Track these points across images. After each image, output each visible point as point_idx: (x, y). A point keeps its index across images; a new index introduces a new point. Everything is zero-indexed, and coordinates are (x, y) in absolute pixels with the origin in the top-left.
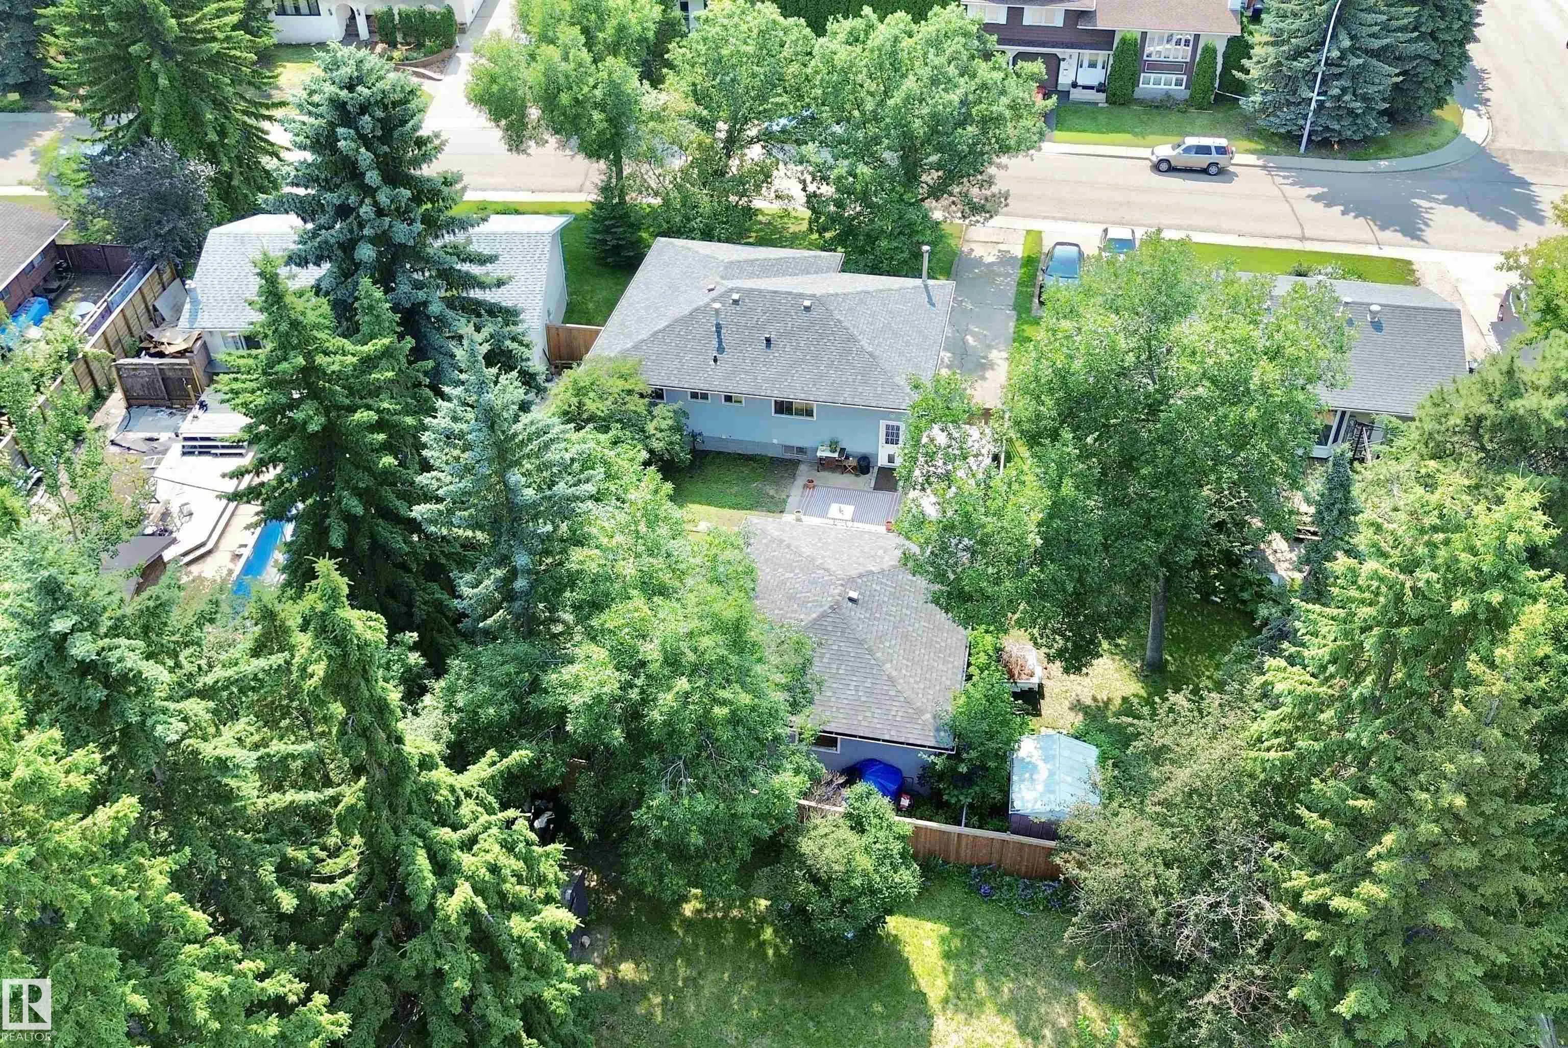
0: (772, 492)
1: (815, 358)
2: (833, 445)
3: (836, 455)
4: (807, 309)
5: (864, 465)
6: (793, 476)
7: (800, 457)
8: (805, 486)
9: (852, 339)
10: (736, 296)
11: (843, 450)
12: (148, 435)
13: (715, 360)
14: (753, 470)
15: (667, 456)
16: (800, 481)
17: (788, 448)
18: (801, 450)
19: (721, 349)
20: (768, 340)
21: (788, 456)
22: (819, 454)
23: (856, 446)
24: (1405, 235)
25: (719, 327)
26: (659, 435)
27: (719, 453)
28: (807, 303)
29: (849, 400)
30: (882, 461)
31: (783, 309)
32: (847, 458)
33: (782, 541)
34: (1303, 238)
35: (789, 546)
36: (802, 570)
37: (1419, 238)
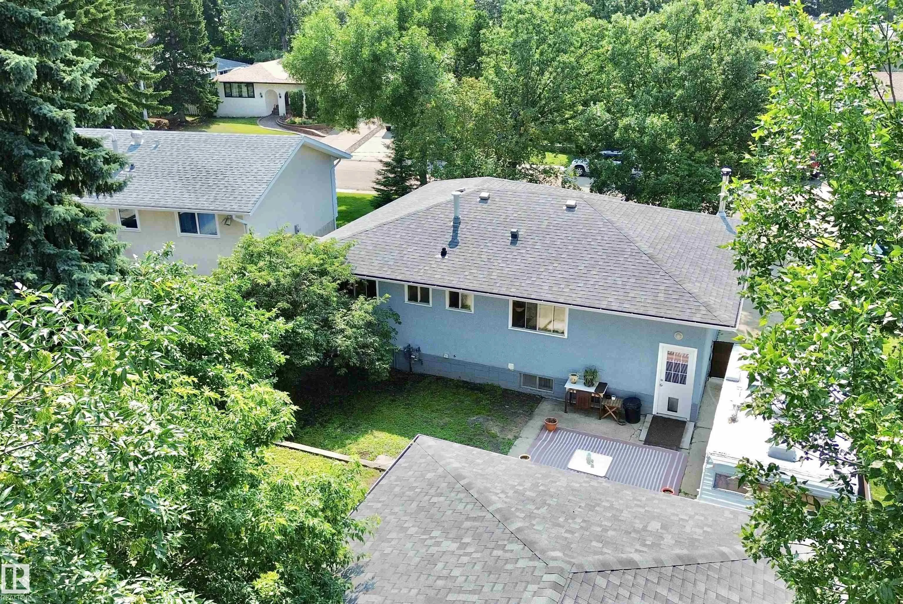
0: (495, 430)
1: (573, 257)
2: (590, 379)
3: (592, 390)
4: (571, 208)
5: (632, 410)
6: (530, 414)
7: (544, 392)
8: (544, 428)
9: (625, 239)
10: (485, 194)
11: (602, 386)
13: (444, 253)
14: (477, 401)
15: (354, 361)
16: (538, 422)
17: (529, 378)
18: (546, 383)
19: (454, 243)
20: (515, 236)
21: (528, 389)
22: (568, 386)
23: (622, 383)
25: (457, 222)
26: (349, 332)
27: (439, 379)
28: (571, 203)
29: (615, 306)
30: (659, 408)
31: (539, 208)
32: (608, 396)
35: (467, 489)
36: (477, 537)
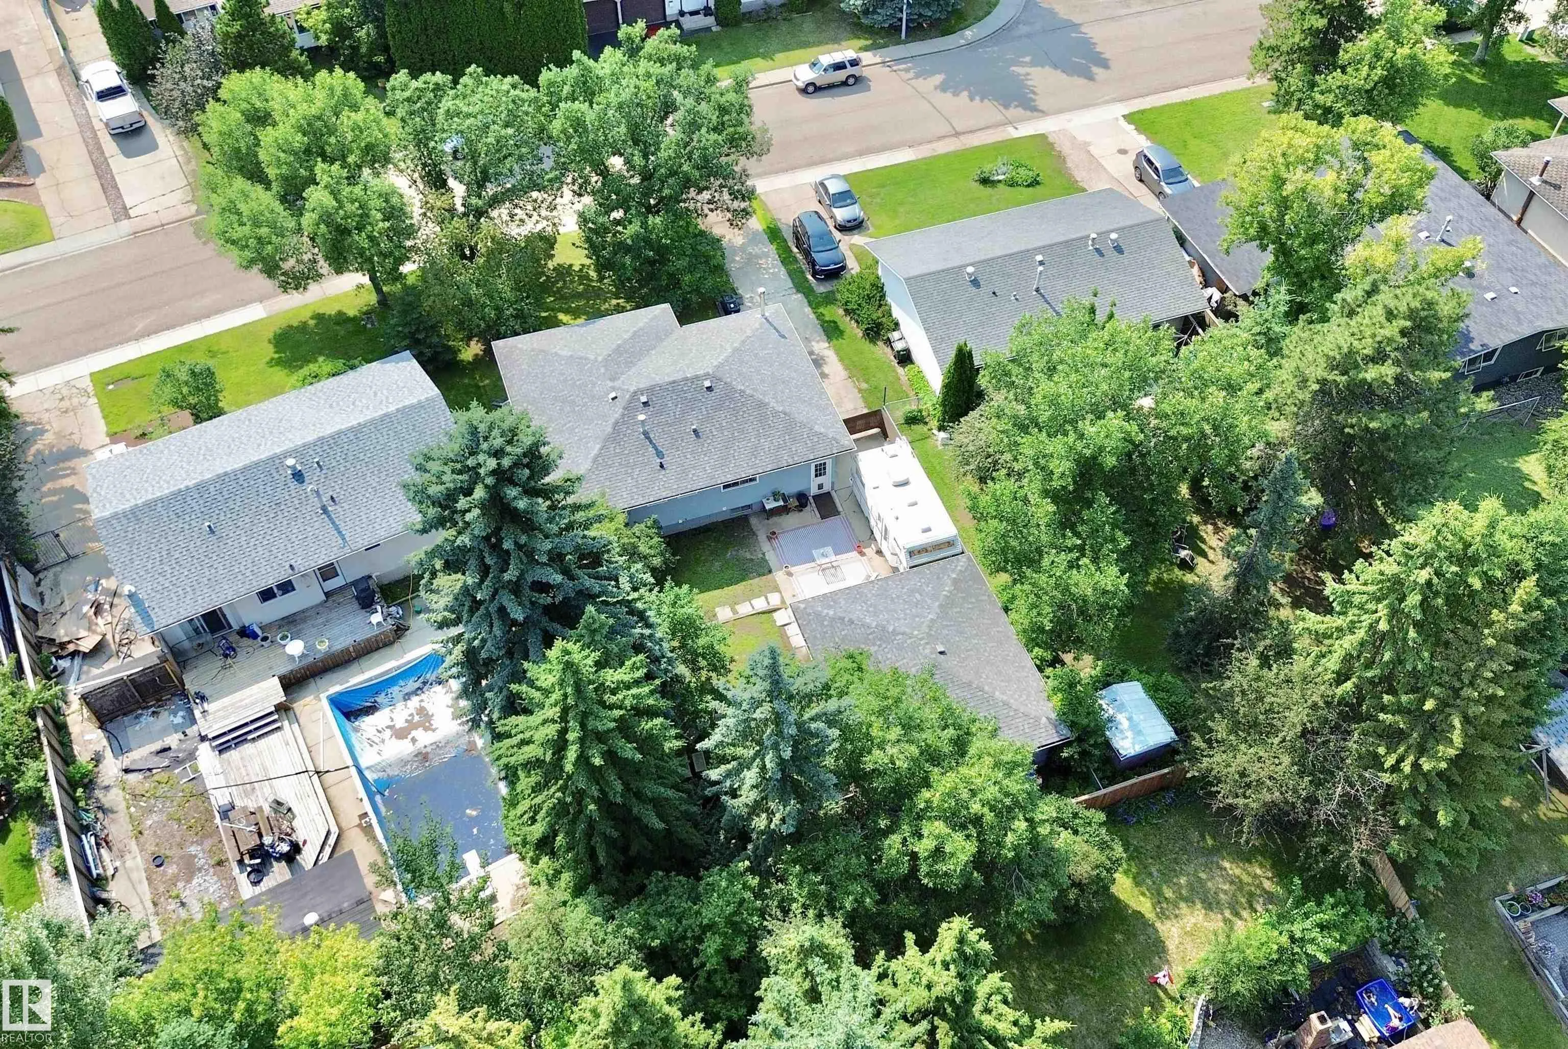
1: (742, 431)
2: (776, 495)
3: (780, 503)
4: (709, 389)
5: (802, 499)
6: (753, 532)
9: (761, 405)
10: (642, 398)
11: (783, 496)
12: (158, 746)
13: (661, 466)
16: (762, 537)
18: (749, 506)
19: (660, 454)
20: (695, 431)
22: (768, 508)
23: (791, 488)
24: (1025, 109)
25: (646, 434)
28: (707, 384)
29: (791, 462)
30: (814, 491)
31: (689, 395)
32: (789, 500)
33: (842, 619)
34: (957, 134)
37: (1034, 109)
